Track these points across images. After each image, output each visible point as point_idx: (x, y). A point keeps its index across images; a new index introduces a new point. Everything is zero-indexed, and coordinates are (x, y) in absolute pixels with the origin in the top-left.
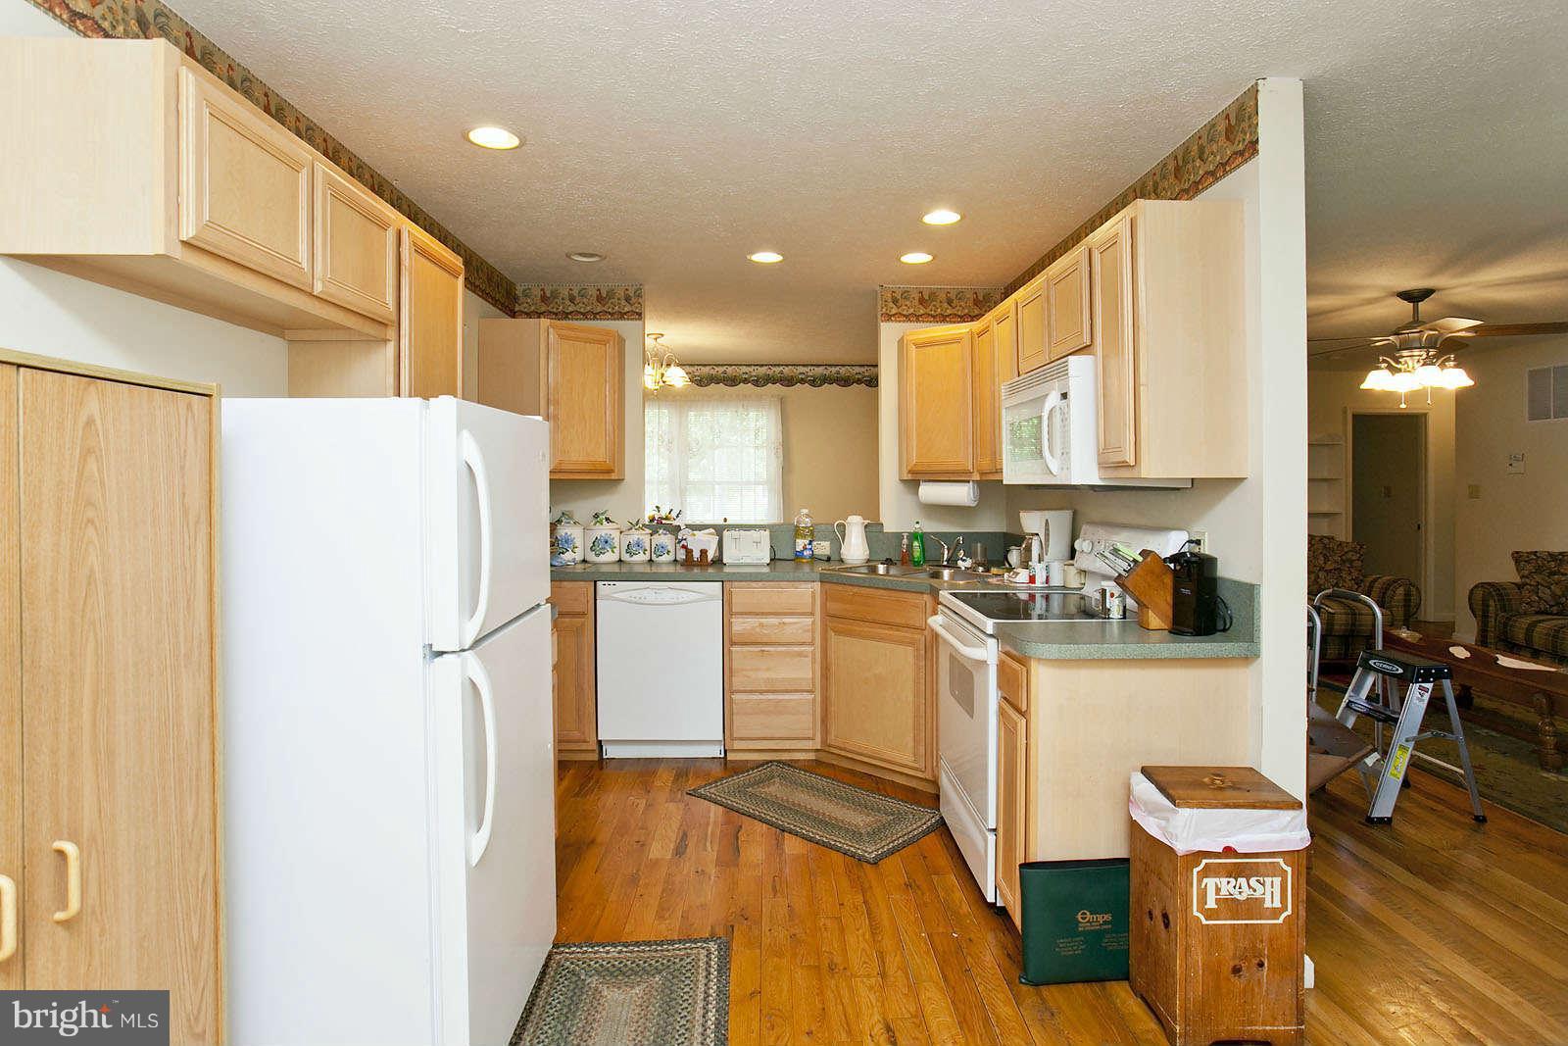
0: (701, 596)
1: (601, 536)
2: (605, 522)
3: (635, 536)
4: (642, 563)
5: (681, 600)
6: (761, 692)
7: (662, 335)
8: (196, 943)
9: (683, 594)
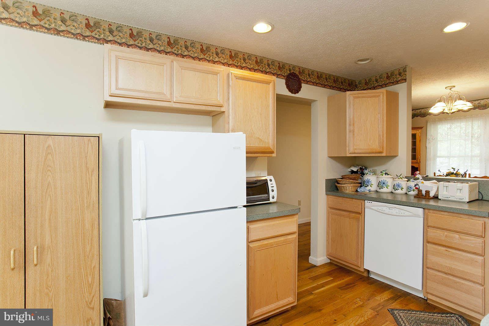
0: (411, 214)
1: (382, 180)
2: (384, 175)
3: (398, 181)
4: (401, 194)
5: (400, 214)
6: (446, 273)
7: (454, 86)
8: (90, 282)
9: (402, 211)
